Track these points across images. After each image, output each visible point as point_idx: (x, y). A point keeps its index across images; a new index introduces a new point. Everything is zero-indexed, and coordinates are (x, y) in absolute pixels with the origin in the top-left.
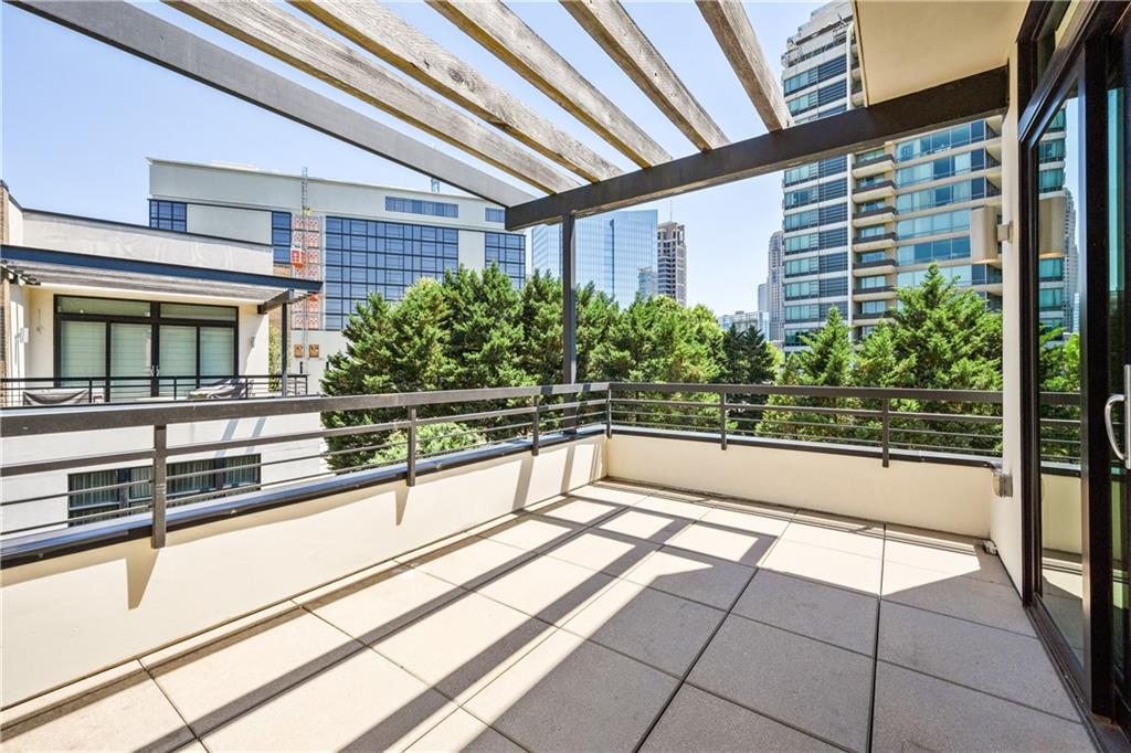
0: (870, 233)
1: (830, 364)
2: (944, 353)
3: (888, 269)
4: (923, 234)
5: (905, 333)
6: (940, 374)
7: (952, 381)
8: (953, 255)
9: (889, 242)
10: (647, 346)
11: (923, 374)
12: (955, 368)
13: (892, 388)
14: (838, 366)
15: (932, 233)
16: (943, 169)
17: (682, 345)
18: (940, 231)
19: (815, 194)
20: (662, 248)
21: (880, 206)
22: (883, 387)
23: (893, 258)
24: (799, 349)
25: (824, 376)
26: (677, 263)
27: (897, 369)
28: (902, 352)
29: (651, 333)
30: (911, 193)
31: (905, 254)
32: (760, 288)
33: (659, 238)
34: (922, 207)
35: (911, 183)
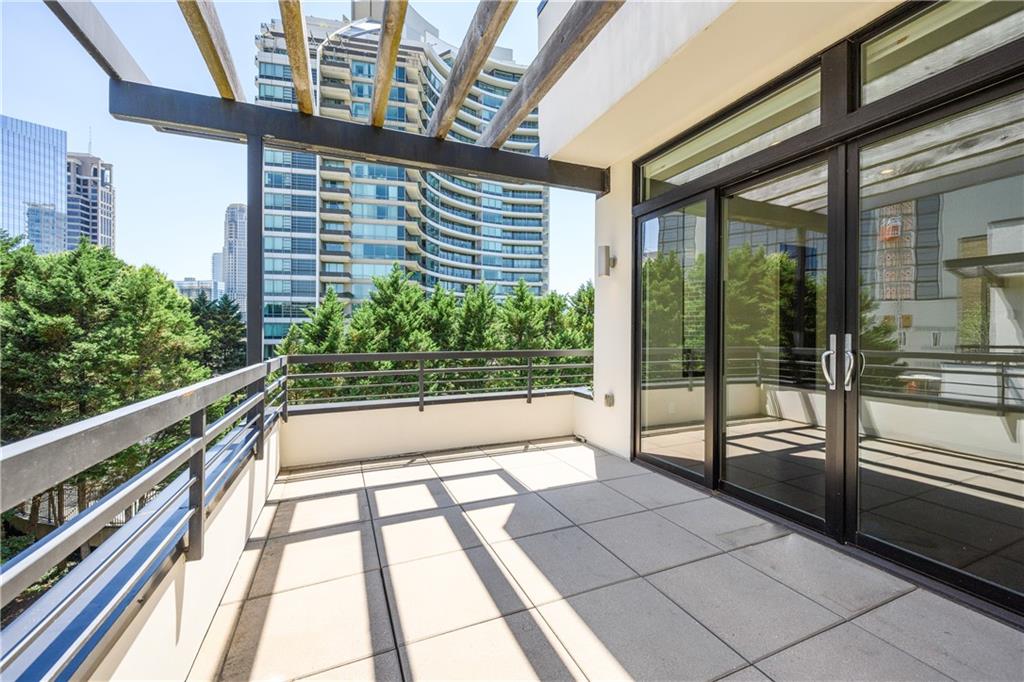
0: (333, 227)
1: (330, 334)
2: (405, 326)
3: (346, 259)
4: (369, 236)
5: (381, 311)
6: (404, 342)
7: (410, 346)
8: (387, 256)
9: (346, 238)
10: (102, 311)
11: (393, 342)
12: (412, 338)
13: (375, 353)
14: (336, 335)
15: (375, 237)
16: (381, 192)
17: (162, 310)
18: (380, 237)
19: (288, 181)
20: (73, 184)
21: (341, 207)
22: (369, 353)
23: (349, 250)
24: (300, 320)
25: (326, 344)
26: (100, 208)
27: (377, 338)
28: (379, 326)
29: (108, 293)
30: (362, 204)
31: (357, 250)
32: (215, 256)
33: (69, 170)
34: (369, 217)
35: (362, 196)
